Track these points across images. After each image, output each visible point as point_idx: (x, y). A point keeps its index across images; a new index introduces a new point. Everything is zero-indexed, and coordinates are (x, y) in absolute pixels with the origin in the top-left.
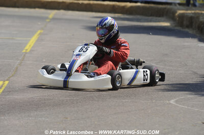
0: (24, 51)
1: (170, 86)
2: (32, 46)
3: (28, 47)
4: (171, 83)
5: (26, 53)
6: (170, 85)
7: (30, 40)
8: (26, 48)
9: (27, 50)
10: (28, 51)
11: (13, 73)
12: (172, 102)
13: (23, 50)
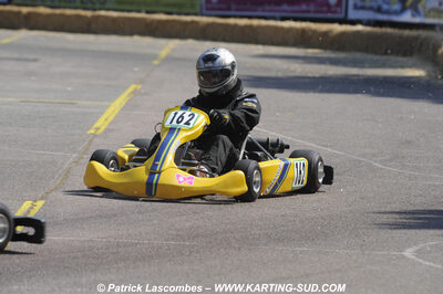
0: (92, 131)
1: (408, 216)
2: (111, 119)
3: (102, 123)
4: (411, 208)
5: (95, 135)
6: (409, 213)
7: (108, 107)
8: (97, 125)
9: (98, 129)
10: (99, 132)
11: (59, 181)
12: (408, 253)
13: (90, 129)
